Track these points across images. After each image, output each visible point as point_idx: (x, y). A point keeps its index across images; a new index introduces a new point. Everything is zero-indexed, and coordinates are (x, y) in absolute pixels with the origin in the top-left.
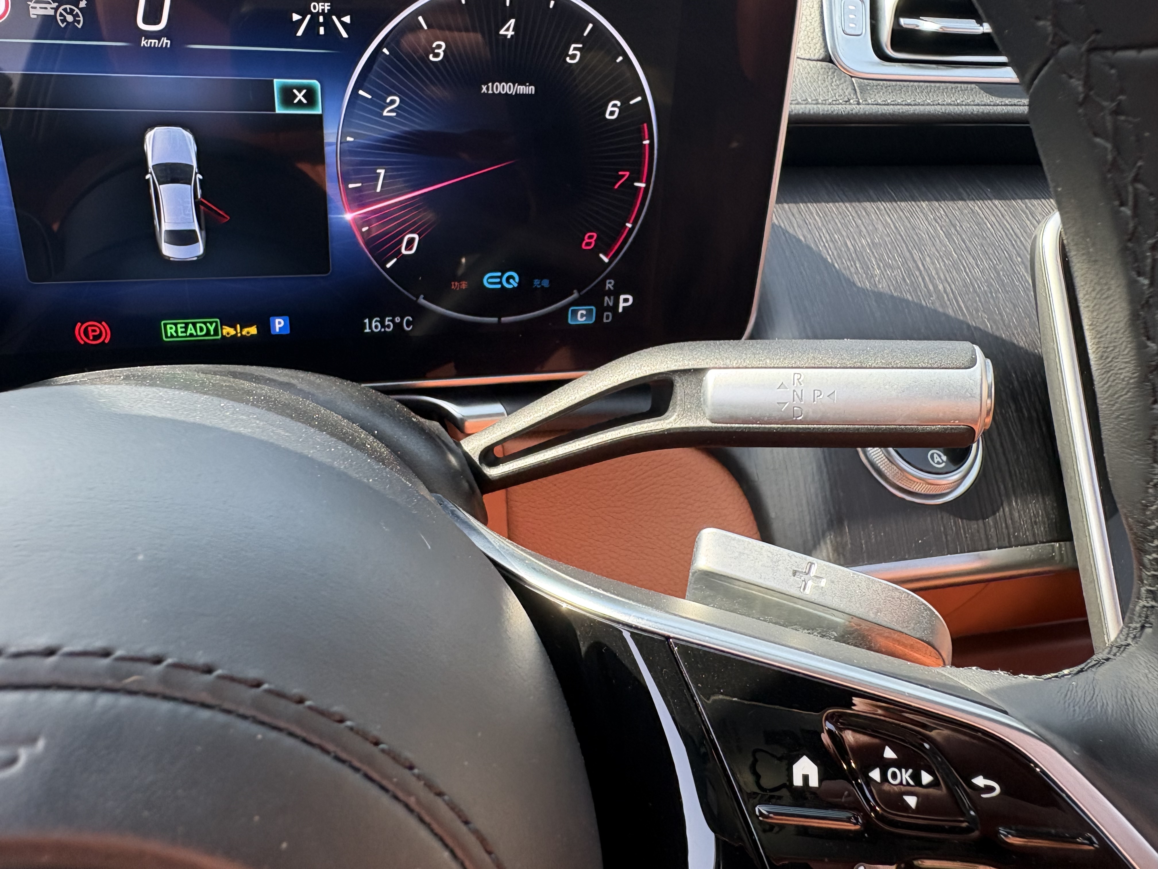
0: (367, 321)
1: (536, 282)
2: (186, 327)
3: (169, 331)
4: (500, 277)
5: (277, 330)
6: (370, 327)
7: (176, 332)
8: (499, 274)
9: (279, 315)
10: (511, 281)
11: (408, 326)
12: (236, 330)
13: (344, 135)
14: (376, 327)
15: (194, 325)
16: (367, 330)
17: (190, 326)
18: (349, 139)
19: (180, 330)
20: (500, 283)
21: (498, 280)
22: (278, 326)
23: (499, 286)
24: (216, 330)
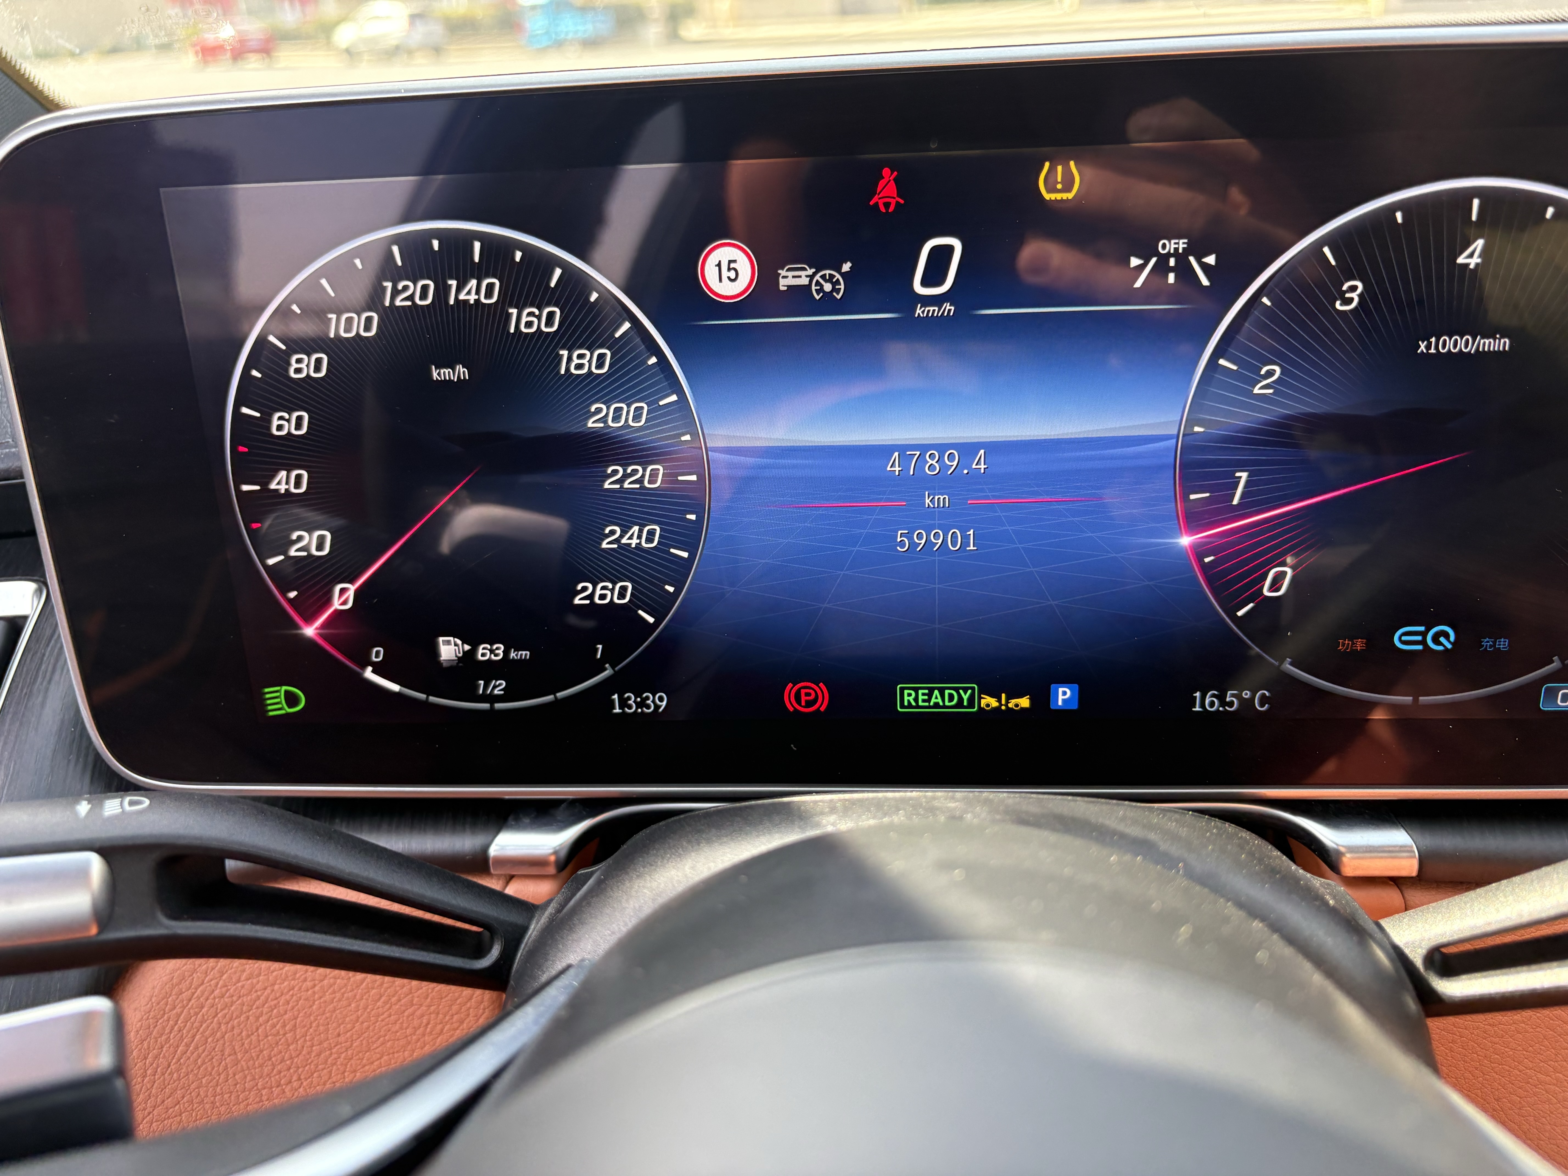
0: (1198, 694)
1: (1487, 642)
2: (930, 695)
3: (906, 698)
4: (1424, 634)
5: (1060, 703)
6: (1203, 705)
7: (916, 699)
8: (1422, 629)
9: (1064, 681)
10: (1442, 639)
11: (1262, 706)
12: (1000, 701)
13: (1191, 423)
14: (1212, 704)
15: (942, 691)
16: (1197, 709)
17: (936, 692)
18: (1197, 429)
19: (921, 697)
20: (1423, 642)
21: (1419, 638)
22: (1061, 697)
23: (1420, 647)
24: (971, 699)
